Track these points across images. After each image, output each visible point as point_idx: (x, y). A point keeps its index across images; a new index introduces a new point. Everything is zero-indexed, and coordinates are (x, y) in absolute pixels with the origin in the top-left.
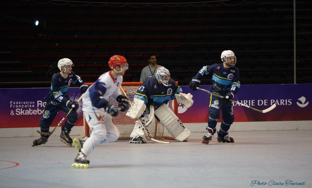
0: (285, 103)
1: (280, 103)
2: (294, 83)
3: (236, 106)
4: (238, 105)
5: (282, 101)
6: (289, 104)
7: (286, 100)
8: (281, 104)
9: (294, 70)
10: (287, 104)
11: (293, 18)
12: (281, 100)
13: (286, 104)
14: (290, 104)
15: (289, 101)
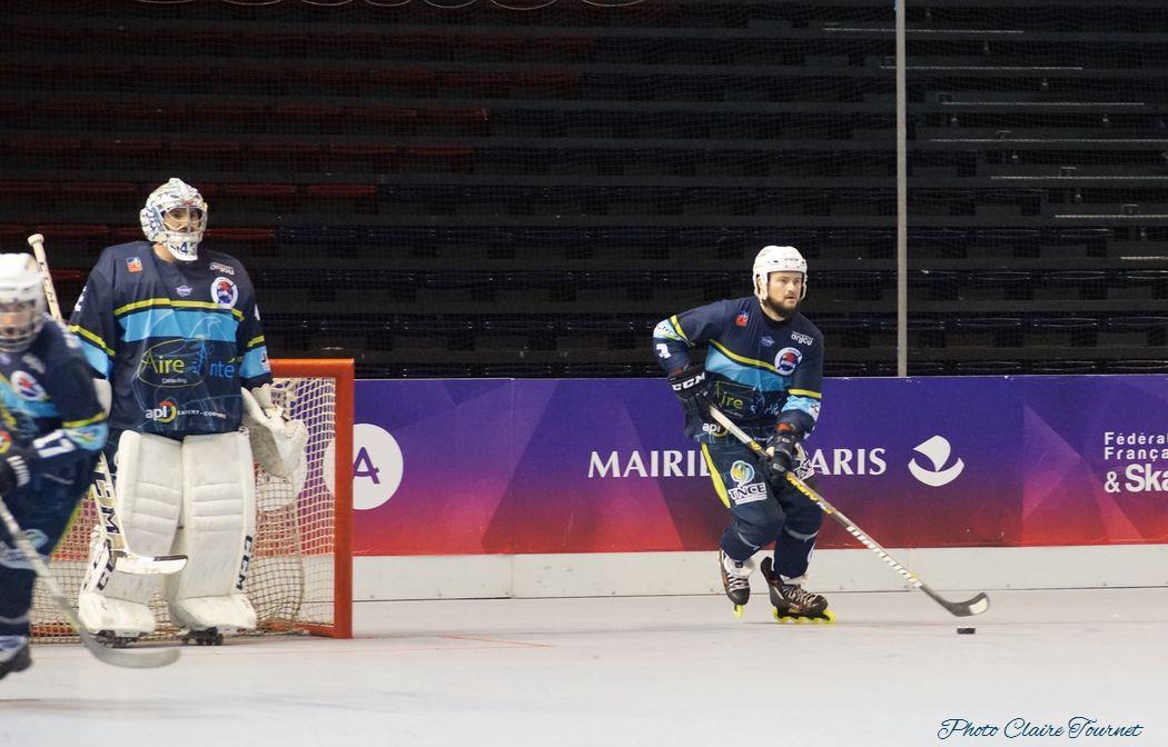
0: (853, 464)
1: (830, 463)
2: (897, 375)
3: (626, 475)
4: (635, 473)
5: (843, 456)
6: (872, 472)
7: (861, 452)
8: (837, 472)
9: (895, 315)
10: (867, 470)
11: (894, 72)
12: (837, 453)
13: (861, 471)
14: (877, 468)
15: (874, 459)
